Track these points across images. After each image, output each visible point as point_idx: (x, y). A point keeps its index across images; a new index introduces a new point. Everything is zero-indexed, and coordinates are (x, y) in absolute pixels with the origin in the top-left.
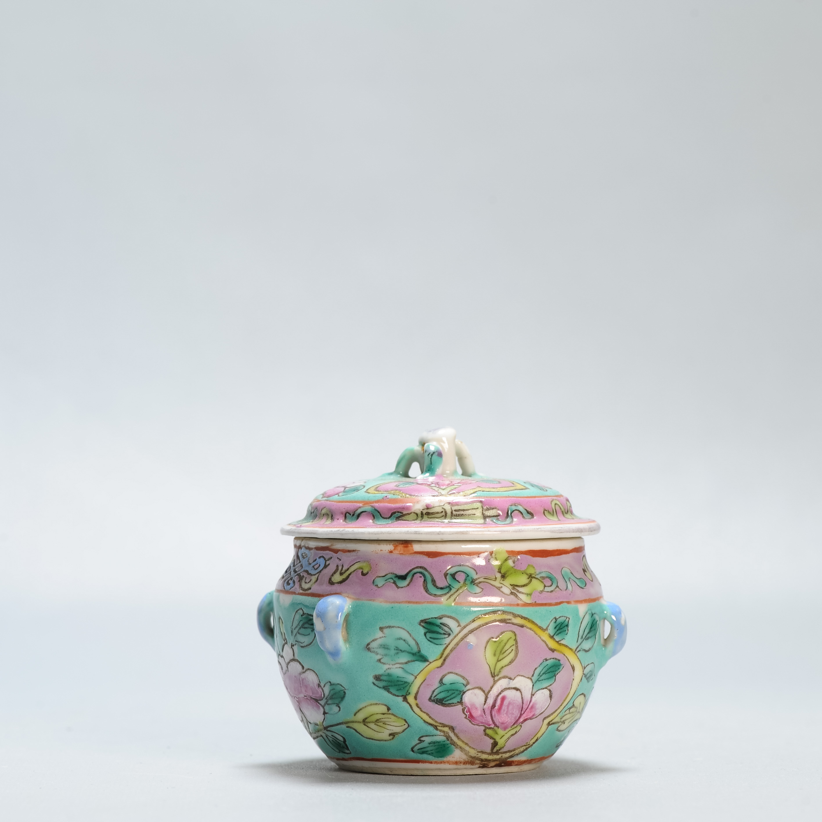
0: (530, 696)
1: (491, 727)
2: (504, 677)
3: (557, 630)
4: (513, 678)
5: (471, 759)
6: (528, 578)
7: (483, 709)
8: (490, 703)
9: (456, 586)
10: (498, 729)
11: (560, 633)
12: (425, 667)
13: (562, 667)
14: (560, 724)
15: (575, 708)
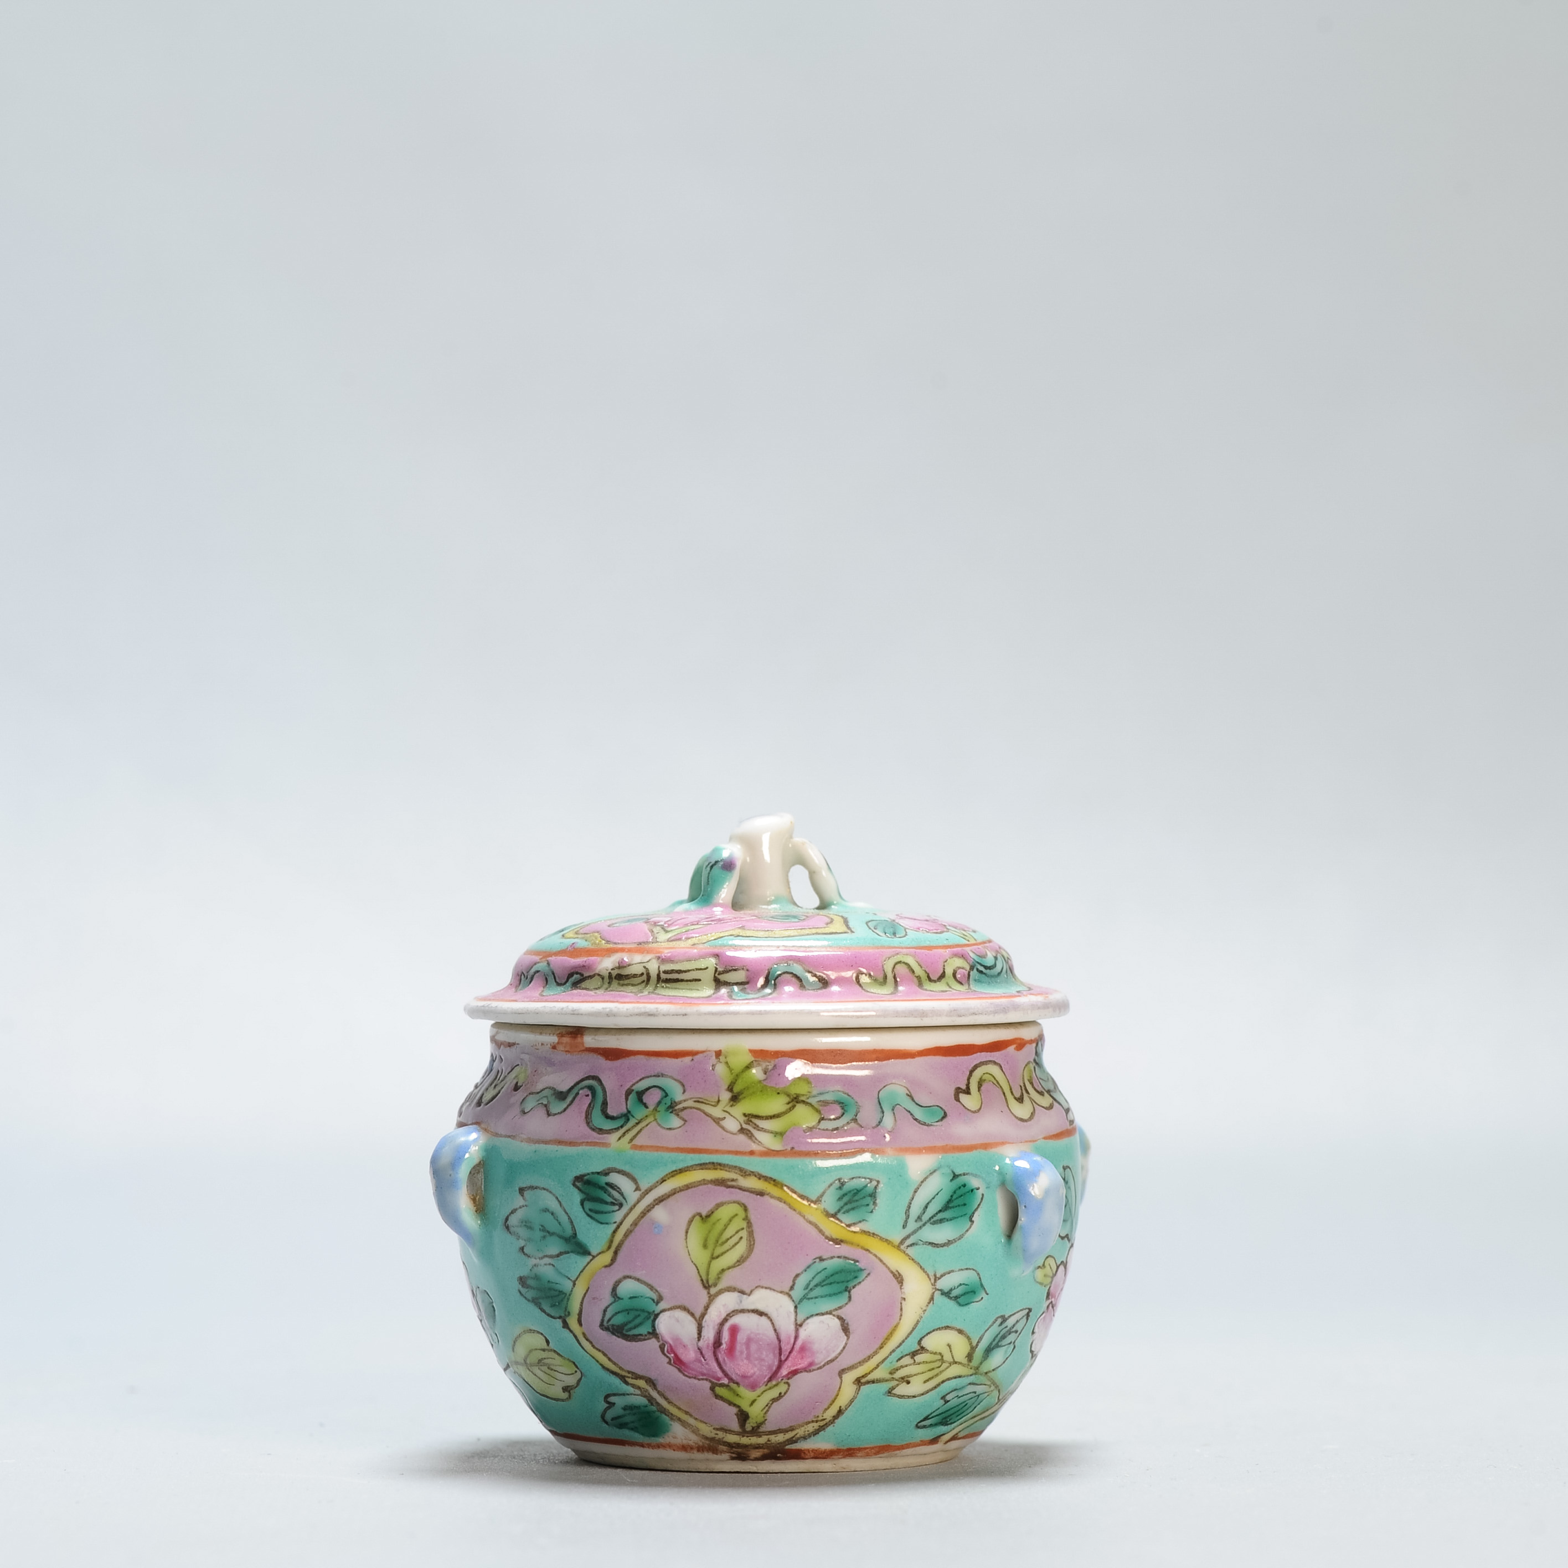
0: (792, 1327)
1: (723, 1383)
2: (730, 1289)
3: (846, 1204)
4: (748, 1291)
5: (707, 1442)
6: (788, 1103)
7: (699, 1349)
8: (708, 1338)
9: (639, 1113)
10: (739, 1386)
11: (853, 1209)
12: (587, 1265)
13: (864, 1274)
14: (894, 1383)
15: (932, 1355)
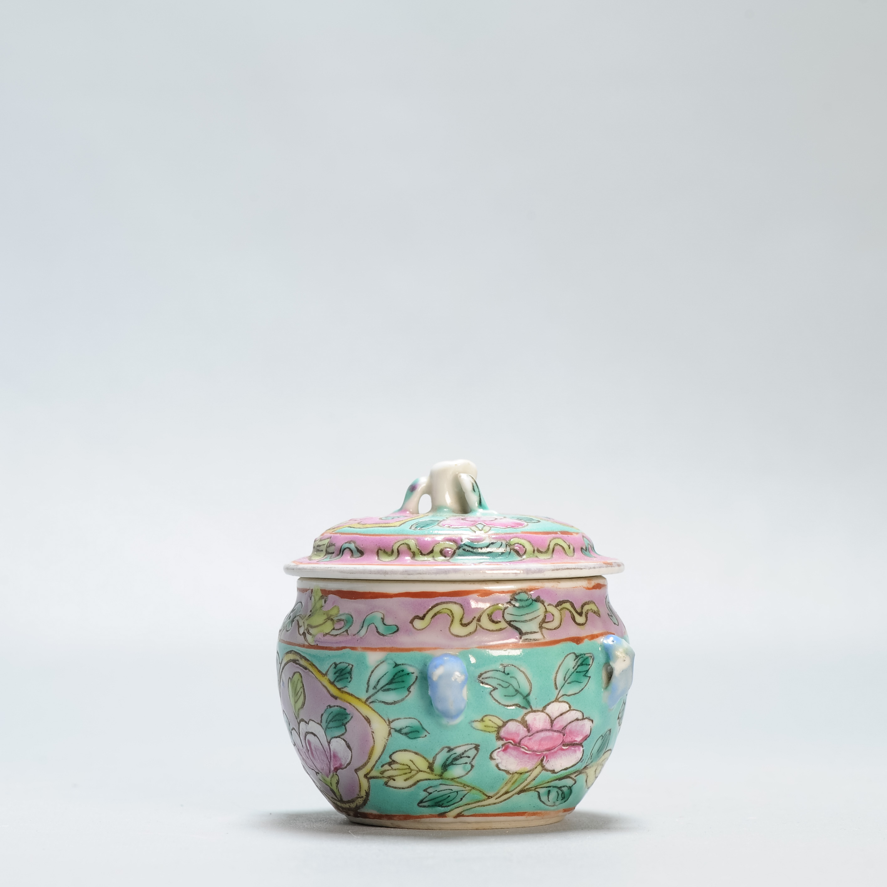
0: (327, 744)
2: (303, 720)
3: (337, 677)
4: (308, 722)
11: (341, 680)
13: (349, 717)
14: (386, 780)
15: (401, 765)
